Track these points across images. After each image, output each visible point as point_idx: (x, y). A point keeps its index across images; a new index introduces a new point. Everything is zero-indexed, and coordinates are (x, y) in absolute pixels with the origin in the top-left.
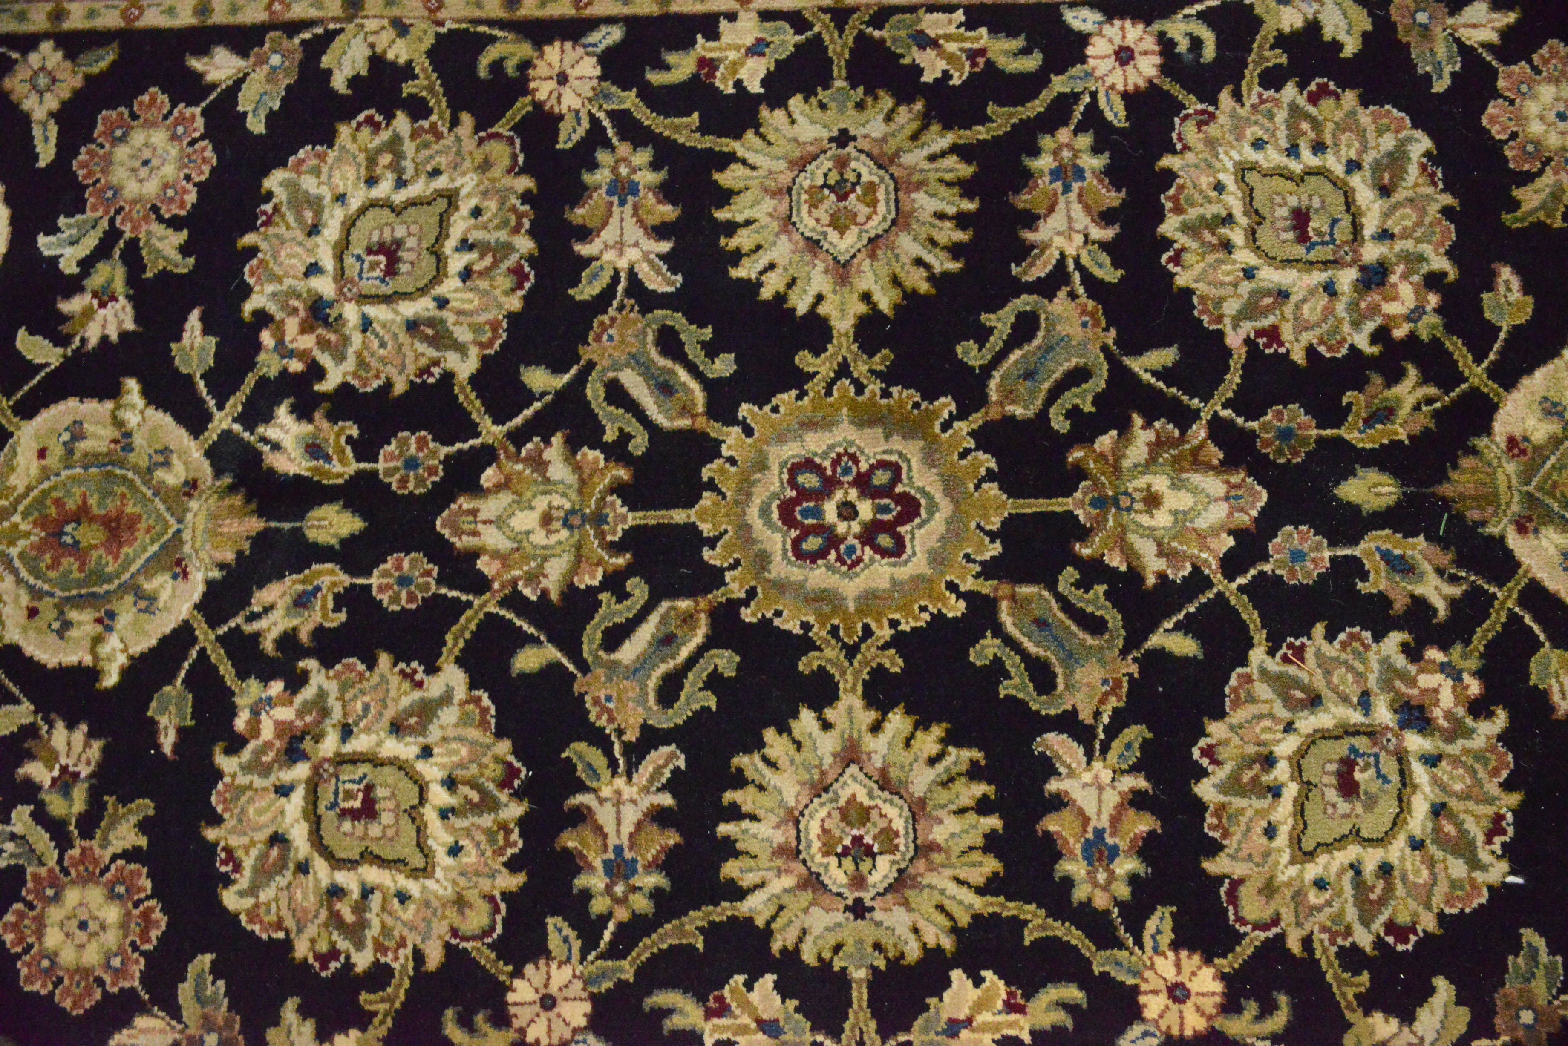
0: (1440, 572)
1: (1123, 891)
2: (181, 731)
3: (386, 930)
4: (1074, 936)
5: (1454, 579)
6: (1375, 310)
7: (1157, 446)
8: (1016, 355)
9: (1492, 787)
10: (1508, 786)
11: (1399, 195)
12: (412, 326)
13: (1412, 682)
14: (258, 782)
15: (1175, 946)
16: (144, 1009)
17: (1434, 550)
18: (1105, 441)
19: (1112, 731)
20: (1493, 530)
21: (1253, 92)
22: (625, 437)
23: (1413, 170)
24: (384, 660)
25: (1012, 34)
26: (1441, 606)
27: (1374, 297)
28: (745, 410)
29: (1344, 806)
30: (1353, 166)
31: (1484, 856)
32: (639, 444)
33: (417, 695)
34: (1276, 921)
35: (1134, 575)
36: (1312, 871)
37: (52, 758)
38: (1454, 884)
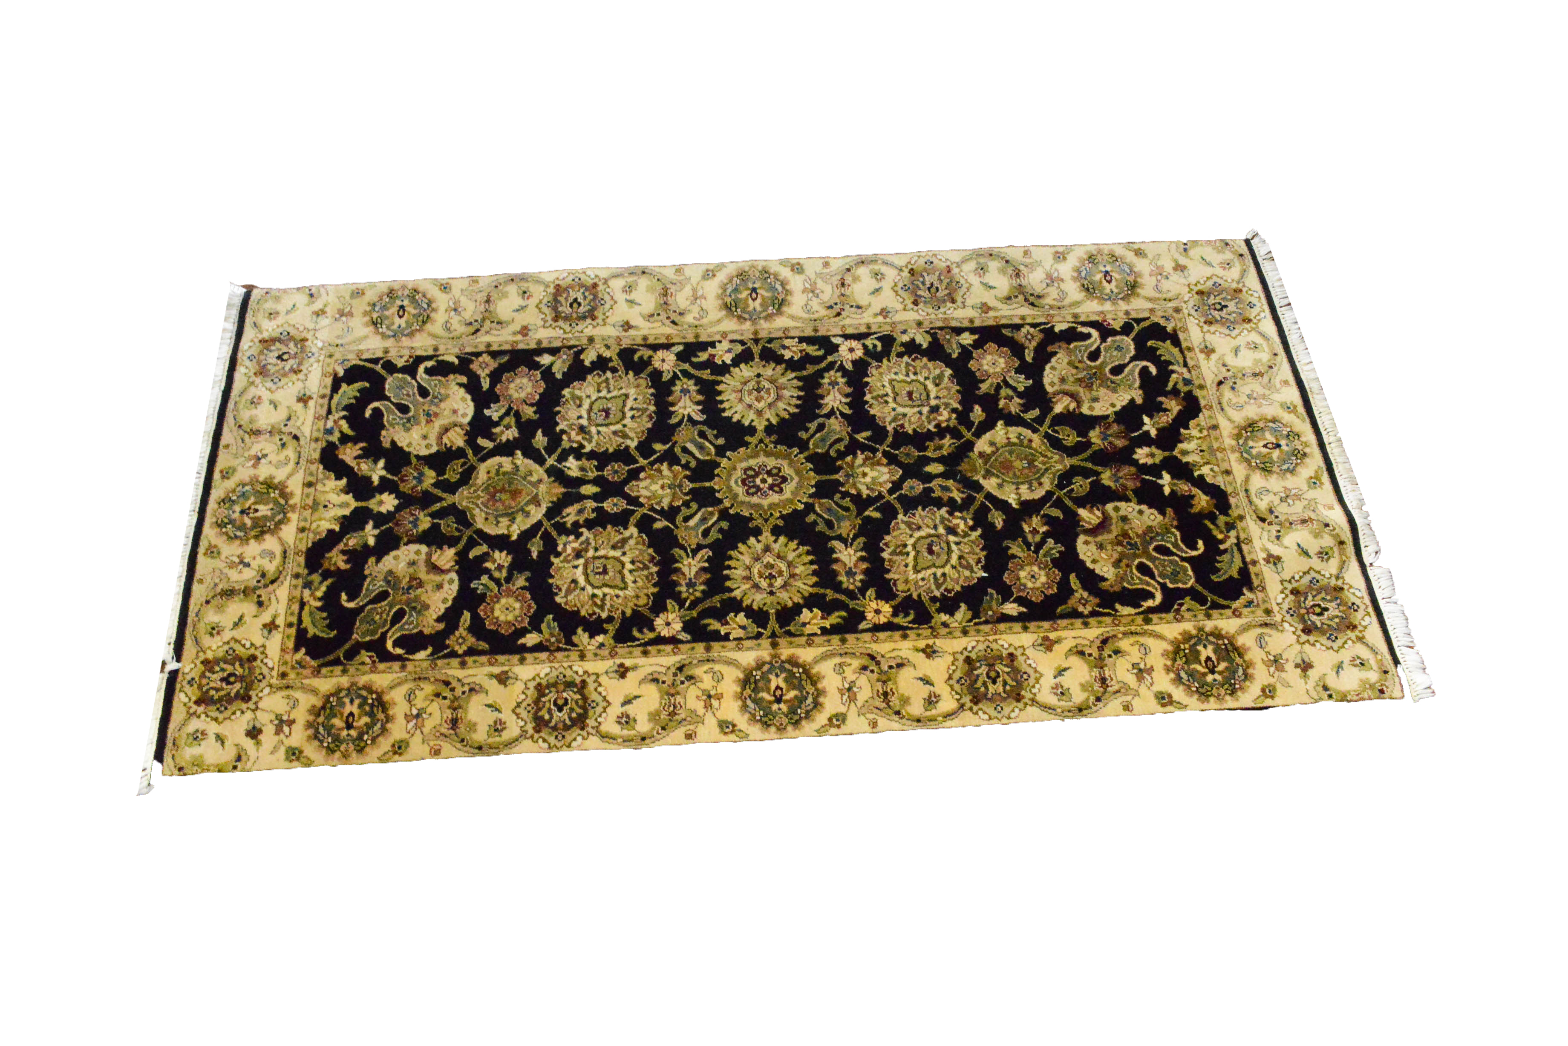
0: (958, 490)
1: (859, 584)
2: (539, 552)
3: (612, 606)
4: (843, 598)
5: (963, 492)
6: (935, 419)
7: (866, 459)
8: (818, 435)
9: (977, 550)
10: (982, 549)
11: (942, 386)
12: (615, 433)
13: (950, 522)
14: (566, 565)
15: (876, 599)
16: (530, 632)
17: (956, 484)
18: (849, 459)
19: (854, 539)
20: (975, 478)
21: (893, 359)
22: (688, 463)
23: (946, 380)
24: (609, 527)
25: (814, 344)
26: (959, 500)
27: (935, 415)
28: (728, 453)
29: (929, 557)
30: (926, 378)
31: (975, 569)
32: (693, 464)
33: (621, 537)
34: (909, 590)
35: (859, 495)
36: (920, 576)
37: (494, 561)
38: (966, 578)
